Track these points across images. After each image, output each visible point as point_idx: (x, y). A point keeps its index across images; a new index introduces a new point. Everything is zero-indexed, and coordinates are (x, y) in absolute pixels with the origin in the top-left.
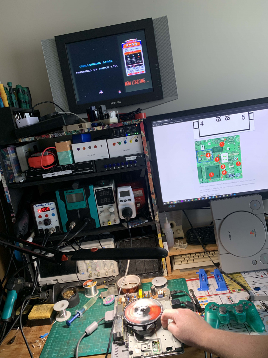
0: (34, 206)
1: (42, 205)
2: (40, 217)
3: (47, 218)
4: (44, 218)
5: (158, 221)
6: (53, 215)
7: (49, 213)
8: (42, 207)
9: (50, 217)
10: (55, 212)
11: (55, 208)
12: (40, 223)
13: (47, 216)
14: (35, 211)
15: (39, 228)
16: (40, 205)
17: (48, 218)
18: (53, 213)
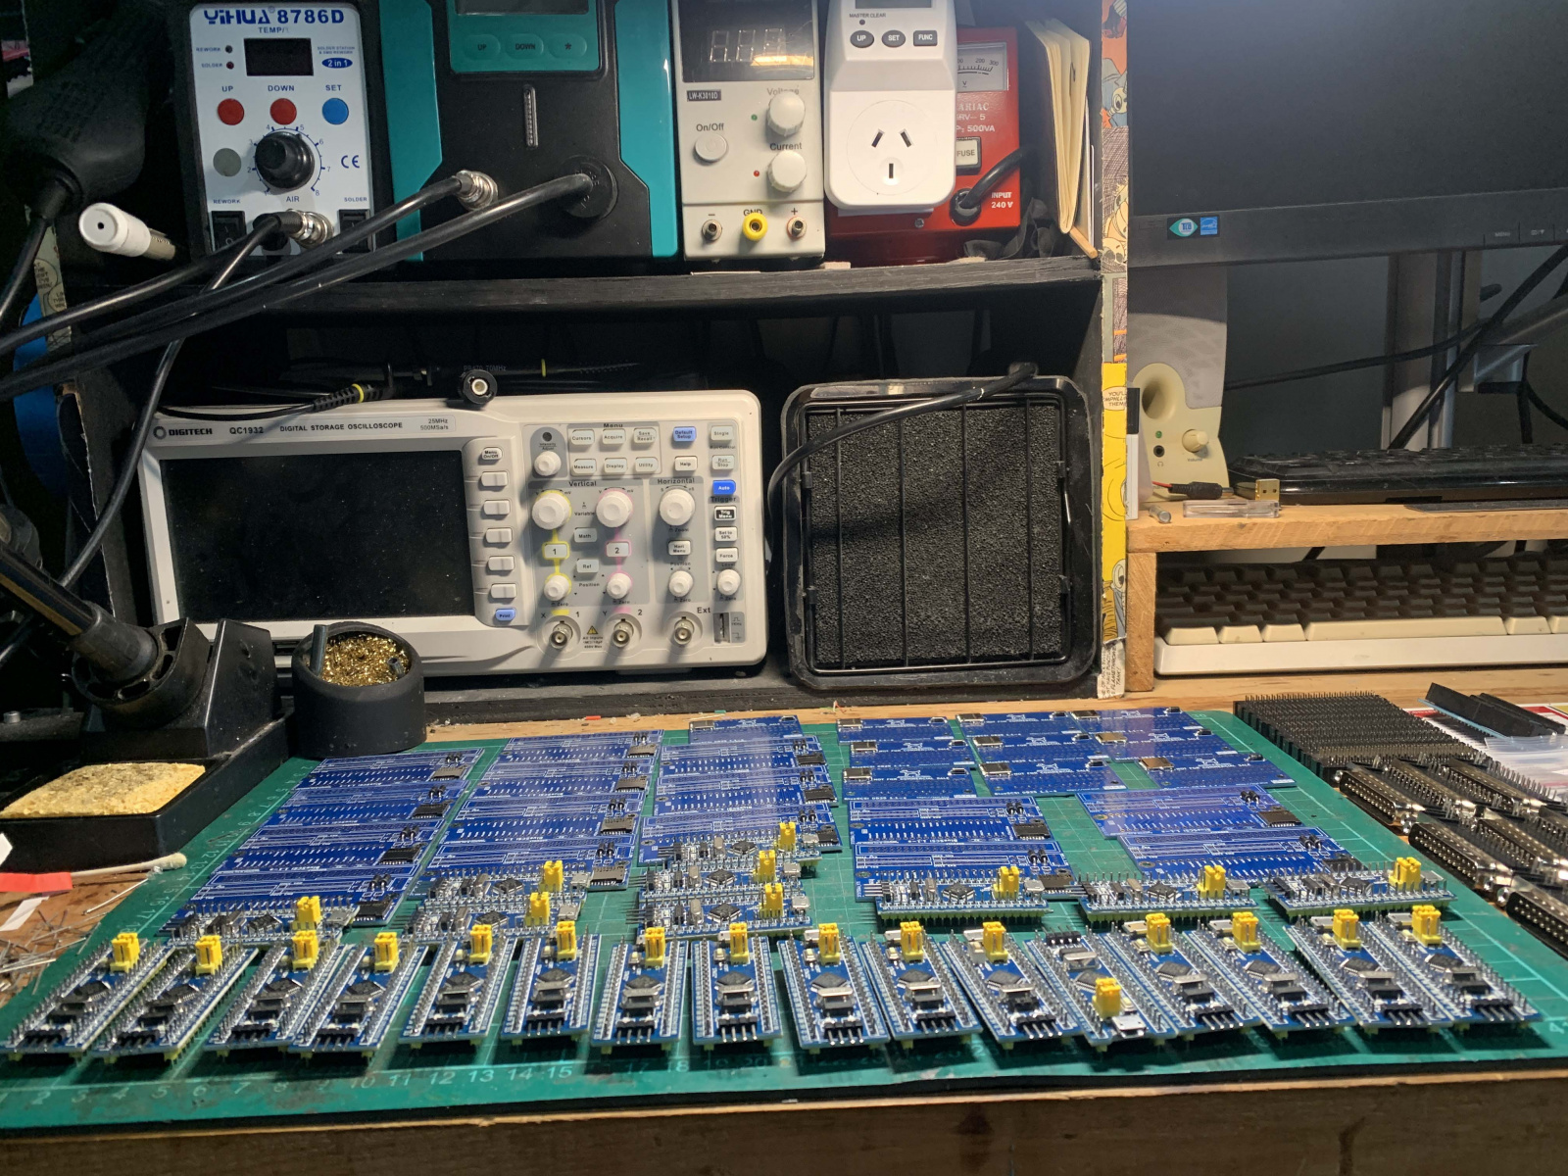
0: (197, 18)
1: (259, 14)
2: (231, 112)
3: (278, 127)
4: (257, 125)
5: (1119, 256)
6: (335, 112)
7: (307, 93)
8: (255, 32)
9: (309, 124)
10: (351, 87)
11: (356, 57)
12: (227, 161)
13: (283, 111)
14: (197, 59)
15: (212, 207)
16: (241, 17)
17: (289, 130)
18: (332, 95)
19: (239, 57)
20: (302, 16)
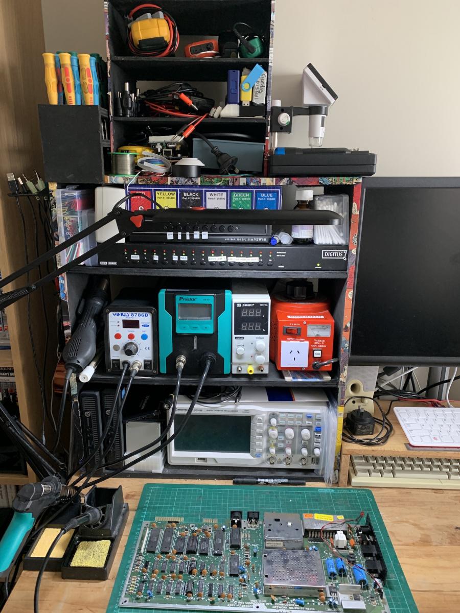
0: (111, 315)
2: (118, 336)
4: (125, 340)
5: (344, 382)
6: (144, 337)
7: (137, 332)
8: (125, 318)
9: (137, 340)
10: (149, 331)
11: (150, 324)
12: (116, 347)
13: (131, 336)
14: (110, 324)
15: (112, 358)
16: (122, 315)
17: (132, 341)
18: (144, 333)
19: (121, 324)
20: (137, 315)
